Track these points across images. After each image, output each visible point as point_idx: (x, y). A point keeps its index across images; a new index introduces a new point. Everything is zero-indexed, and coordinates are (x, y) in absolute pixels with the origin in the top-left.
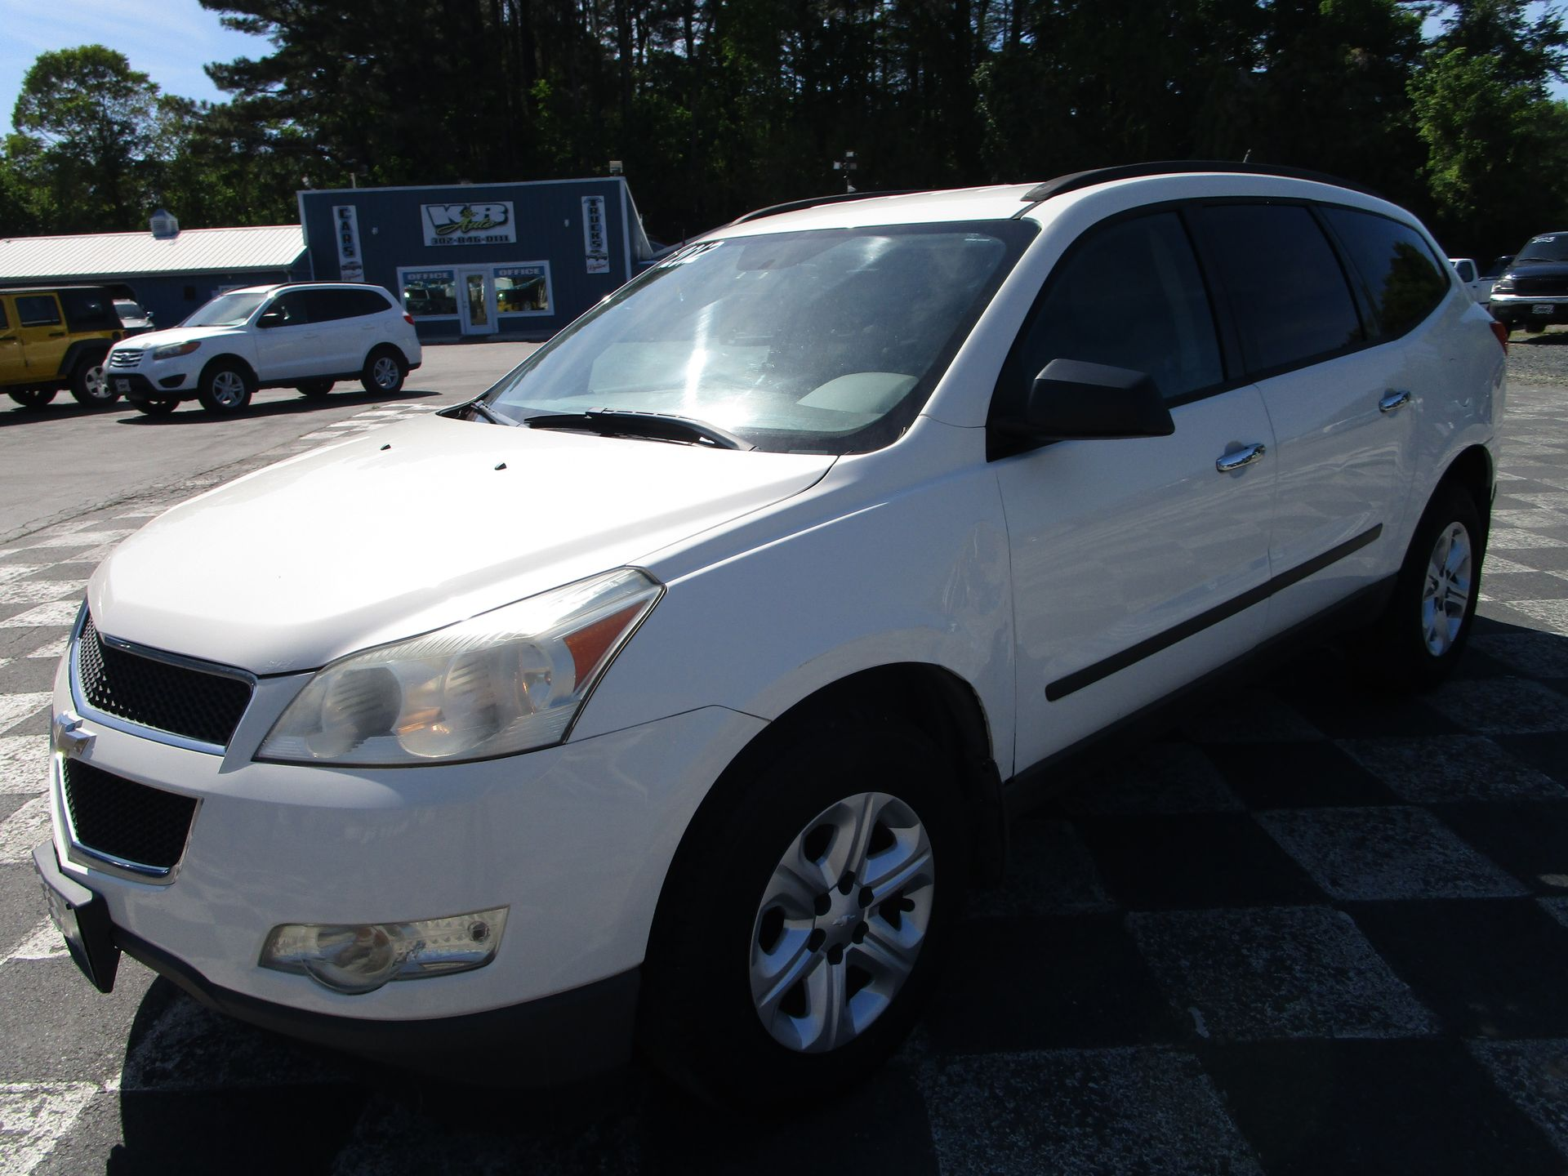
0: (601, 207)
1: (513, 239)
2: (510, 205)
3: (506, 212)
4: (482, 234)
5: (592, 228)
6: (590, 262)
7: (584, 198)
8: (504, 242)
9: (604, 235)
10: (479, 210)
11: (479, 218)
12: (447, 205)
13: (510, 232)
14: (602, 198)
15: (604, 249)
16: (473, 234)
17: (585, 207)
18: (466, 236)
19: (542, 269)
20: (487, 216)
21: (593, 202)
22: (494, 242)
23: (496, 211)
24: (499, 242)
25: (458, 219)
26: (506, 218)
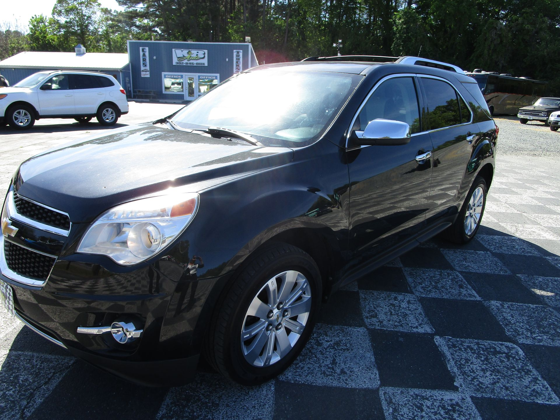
0: (241, 54)
1: (206, 65)
2: (206, 51)
3: (204, 54)
4: (195, 62)
5: (237, 62)
7: (234, 51)
10: (194, 52)
11: (194, 56)
12: (182, 50)
13: (205, 62)
14: (241, 51)
16: (191, 61)
17: (235, 54)
18: (189, 62)
19: (216, 77)
20: (197, 55)
21: (238, 52)
22: (199, 65)
23: (201, 53)
25: (186, 55)
26: (204, 56)
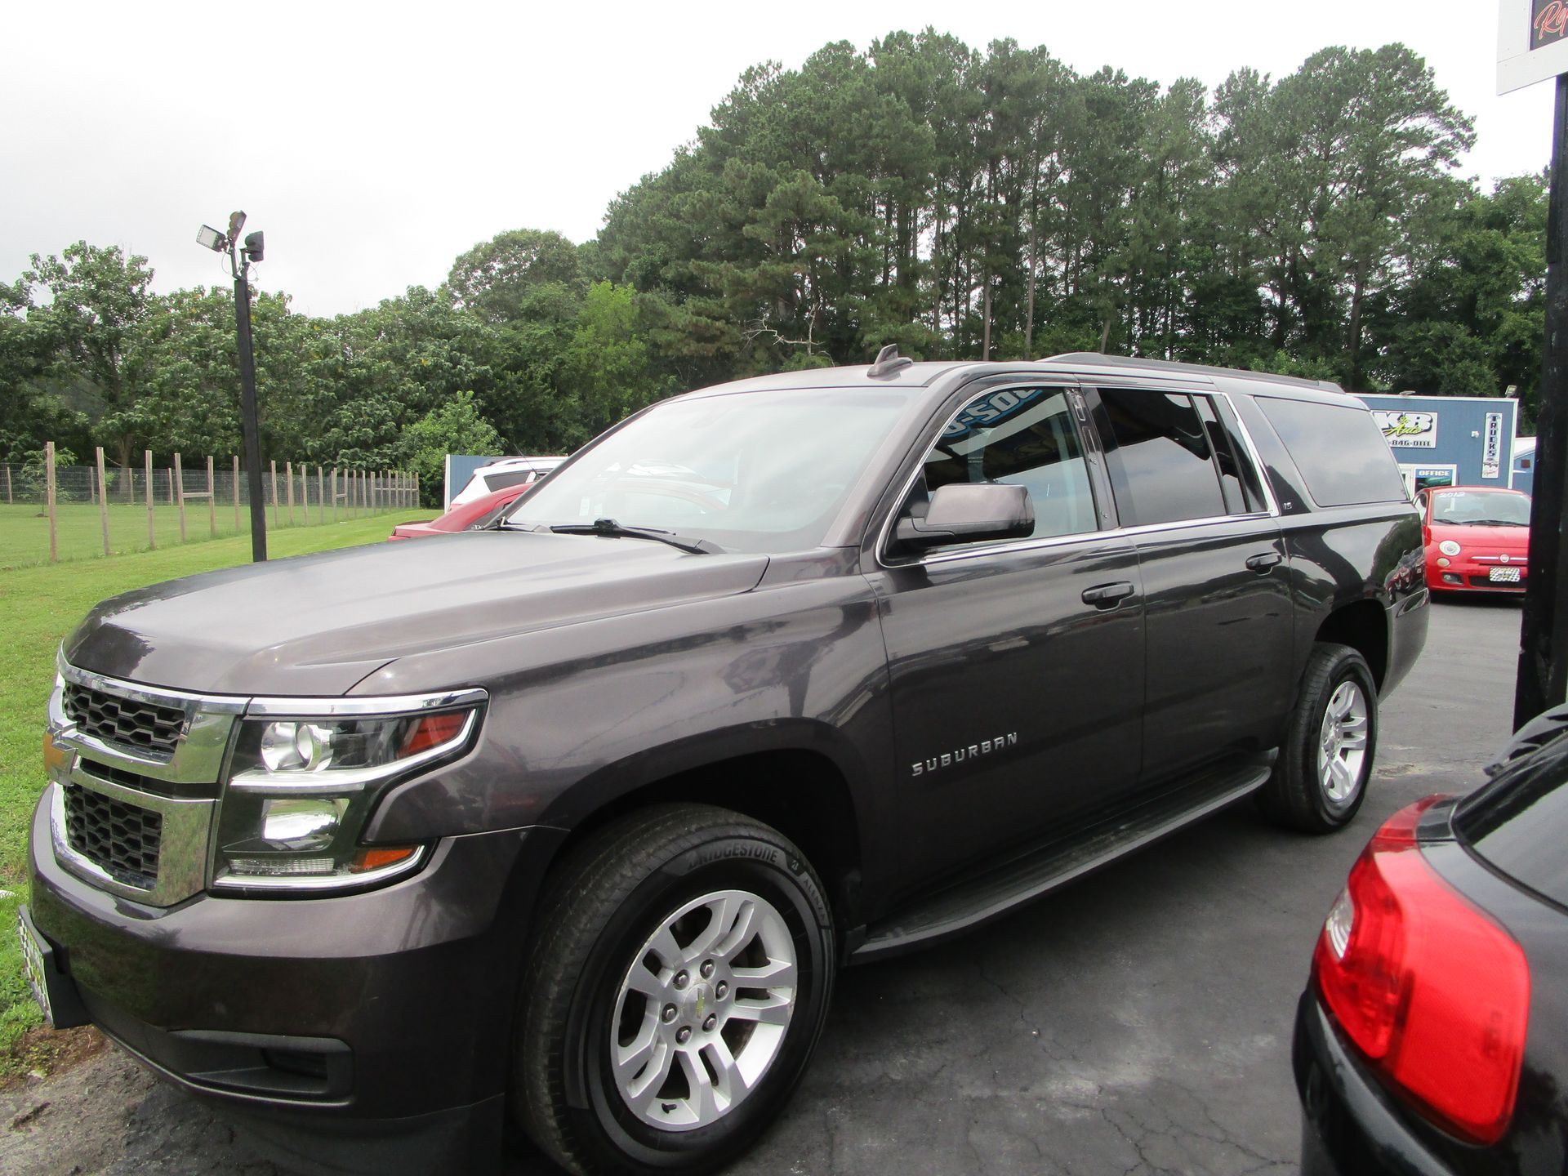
0: (1499, 422)
1: (1433, 445)
2: (1435, 416)
3: (1431, 421)
4: (1411, 439)
5: (1491, 439)
6: (1485, 468)
7: (1488, 415)
8: (1426, 446)
9: (1498, 446)
10: (1411, 417)
11: (1410, 425)
12: (1388, 412)
13: (1431, 439)
14: (1500, 415)
15: (1497, 458)
16: (1404, 438)
17: (1488, 421)
18: (1399, 439)
19: (1451, 471)
20: (1417, 424)
21: (1494, 419)
22: (1419, 446)
23: (1424, 420)
24: (1422, 446)
25: (1395, 424)
26: (1431, 427)
